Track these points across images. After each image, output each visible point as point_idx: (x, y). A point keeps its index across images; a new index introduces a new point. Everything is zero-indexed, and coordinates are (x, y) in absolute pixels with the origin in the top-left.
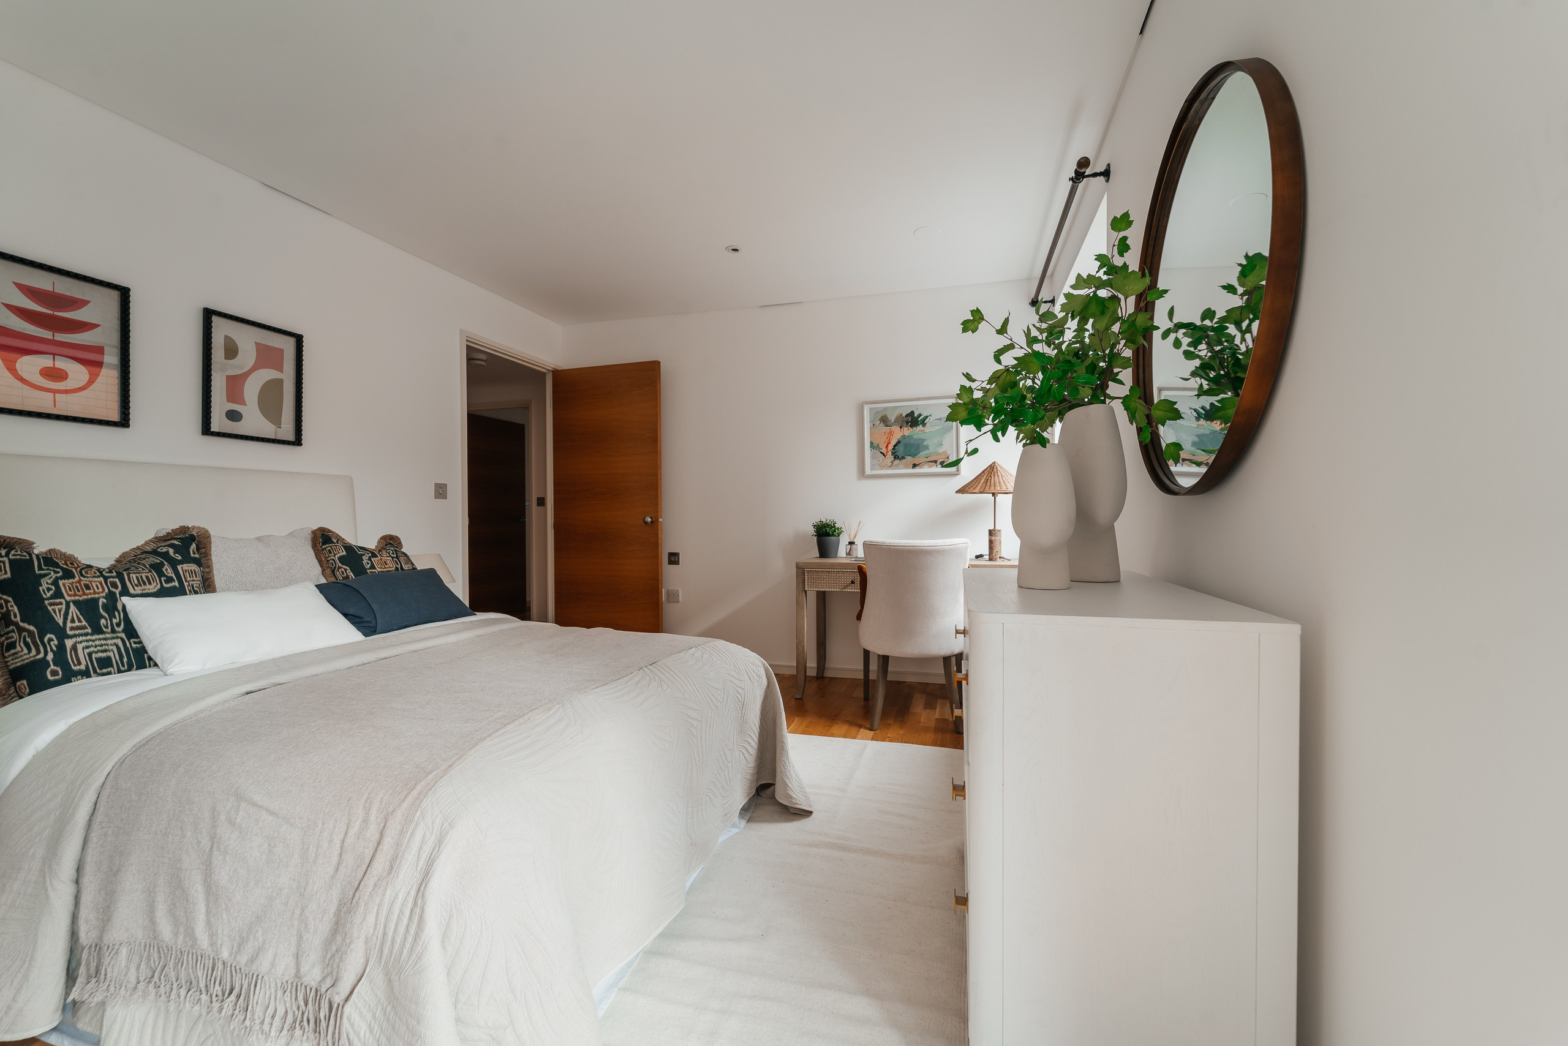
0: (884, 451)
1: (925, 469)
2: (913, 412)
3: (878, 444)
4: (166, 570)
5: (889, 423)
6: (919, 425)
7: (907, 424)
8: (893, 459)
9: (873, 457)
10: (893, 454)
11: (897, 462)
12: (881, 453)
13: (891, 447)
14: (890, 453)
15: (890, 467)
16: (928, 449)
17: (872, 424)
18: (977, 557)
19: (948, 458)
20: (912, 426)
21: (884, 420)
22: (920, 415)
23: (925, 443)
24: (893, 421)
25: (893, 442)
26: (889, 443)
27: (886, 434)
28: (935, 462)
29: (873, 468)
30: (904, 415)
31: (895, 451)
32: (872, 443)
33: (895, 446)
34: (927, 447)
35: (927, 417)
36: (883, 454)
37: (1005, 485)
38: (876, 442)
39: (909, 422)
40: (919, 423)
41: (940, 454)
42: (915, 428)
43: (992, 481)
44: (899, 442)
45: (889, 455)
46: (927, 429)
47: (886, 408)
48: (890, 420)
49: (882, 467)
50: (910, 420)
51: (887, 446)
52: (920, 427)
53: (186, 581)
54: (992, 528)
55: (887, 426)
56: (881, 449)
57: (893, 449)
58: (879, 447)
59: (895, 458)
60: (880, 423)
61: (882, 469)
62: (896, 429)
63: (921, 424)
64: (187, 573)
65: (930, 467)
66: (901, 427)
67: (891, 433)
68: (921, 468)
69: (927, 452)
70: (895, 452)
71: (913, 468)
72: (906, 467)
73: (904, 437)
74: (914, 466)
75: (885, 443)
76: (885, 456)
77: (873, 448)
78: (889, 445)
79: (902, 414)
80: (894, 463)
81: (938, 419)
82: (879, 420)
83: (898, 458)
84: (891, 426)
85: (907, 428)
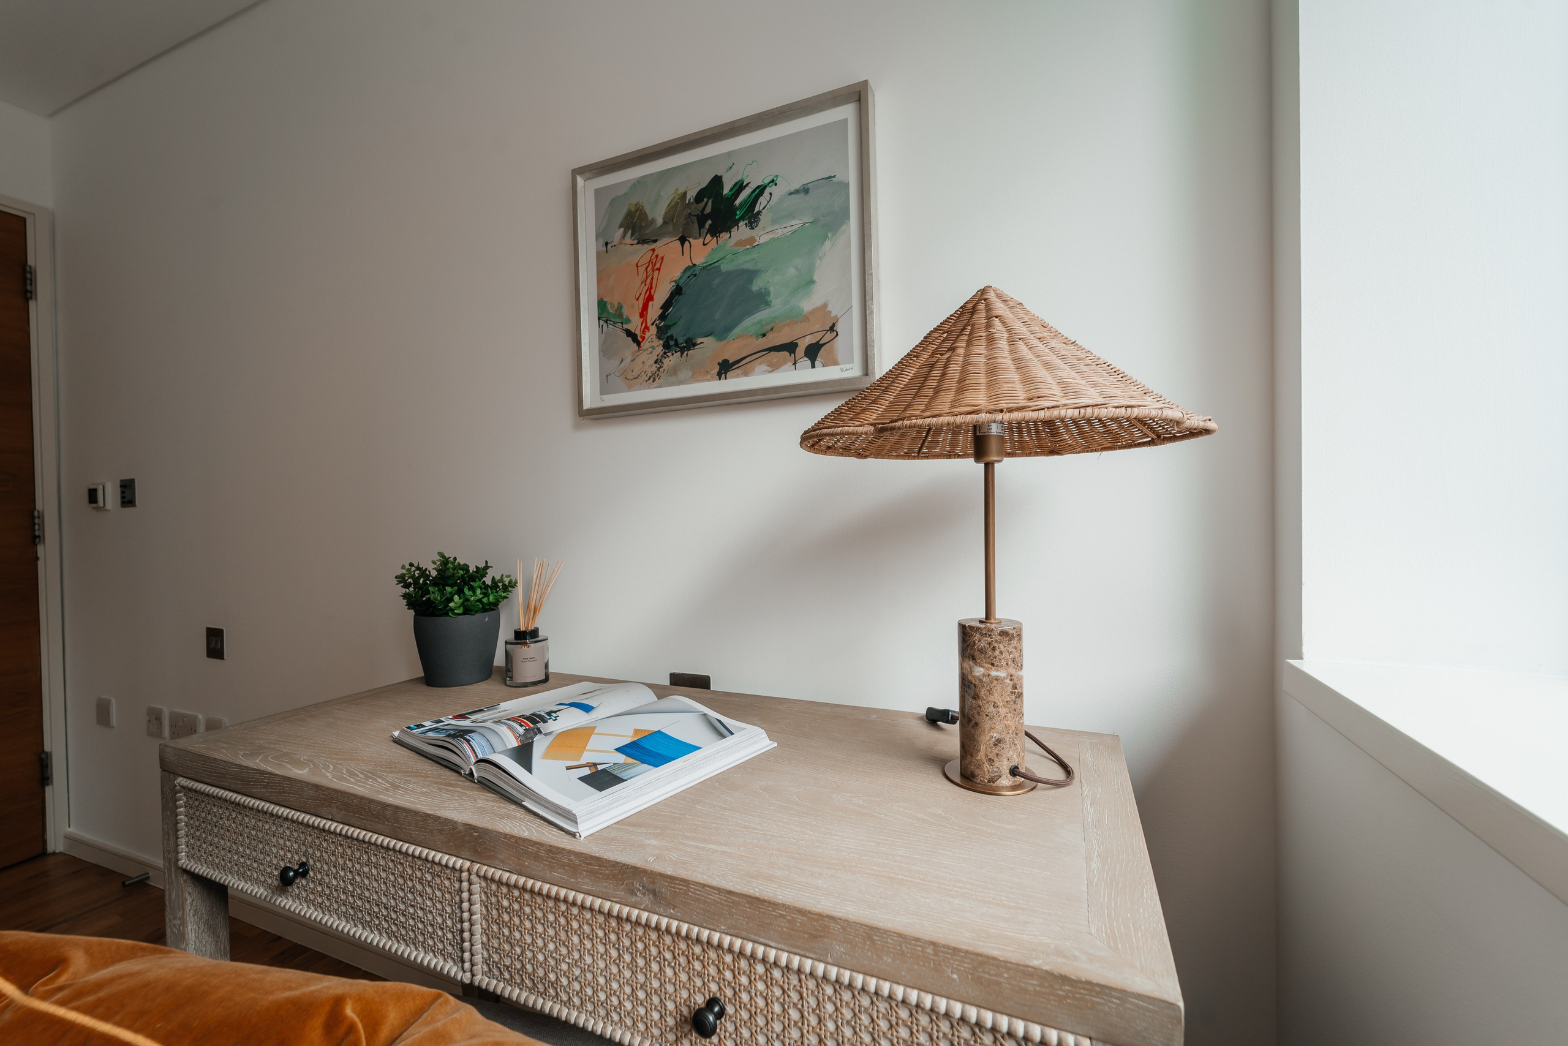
0: (635, 325)
1: (760, 378)
2: (717, 181)
3: (620, 307)
5: (648, 232)
6: (738, 223)
7: (701, 225)
8: (660, 350)
9: (606, 351)
10: (661, 332)
11: (673, 359)
12: (629, 333)
13: (654, 311)
14: (653, 330)
15: (653, 378)
16: (768, 304)
17: (602, 242)
19: (832, 328)
20: (715, 232)
21: (636, 225)
22: (740, 187)
23: (757, 285)
24: (660, 221)
25: (662, 294)
26: (650, 298)
27: (642, 269)
28: (790, 347)
29: (605, 387)
30: (691, 195)
31: (668, 322)
32: (602, 305)
33: (666, 306)
34: (762, 299)
35: (761, 190)
36: (635, 338)
37: (1028, 380)
38: (613, 300)
39: (708, 216)
40: (739, 214)
41: (806, 318)
42: (725, 236)
44: (677, 291)
45: (653, 343)
46: (764, 233)
47: (641, 182)
48: (653, 221)
49: (631, 381)
50: (708, 210)
51: (645, 308)
52: (742, 231)
54: (975, 616)
55: (643, 241)
56: (628, 321)
57: (662, 317)
58: (620, 315)
59: (667, 346)
60: (624, 236)
61: (630, 388)
62: (668, 246)
63: (742, 218)
65: (774, 367)
66: (683, 240)
67: (655, 265)
68: (746, 374)
69: (763, 315)
70: (668, 327)
71: (719, 375)
72: (698, 374)
73: (691, 271)
74: (725, 368)
75: (637, 300)
76: (639, 344)
77: (606, 321)
78: (651, 303)
79: (685, 194)
80: (666, 361)
81: (797, 192)
82: (620, 227)
83: (677, 344)
84: (655, 241)
85: (701, 240)
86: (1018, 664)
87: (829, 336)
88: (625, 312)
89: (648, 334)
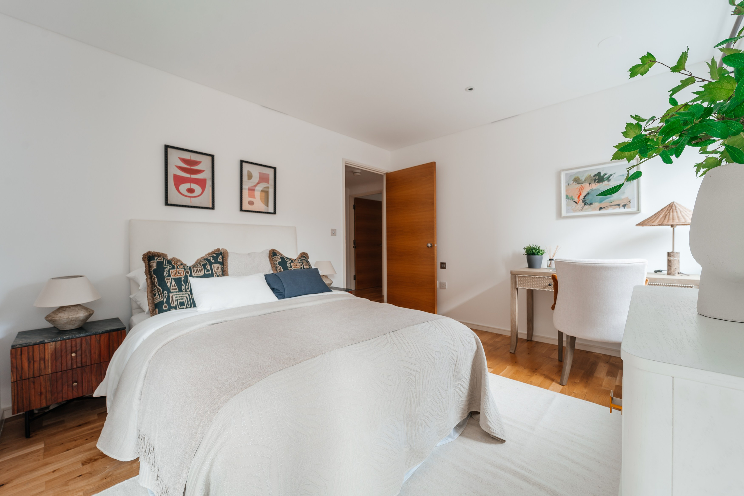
0: (576, 200)
1: (610, 211)
2: (599, 173)
3: (572, 196)
4: (207, 267)
5: (580, 182)
6: (605, 181)
7: (595, 181)
8: (583, 205)
9: (567, 205)
10: (583, 201)
11: (587, 206)
12: (574, 201)
13: (582, 197)
14: (581, 201)
15: (581, 210)
17: (567, 184)
18: (656, 272)
19: (629, 202)
20: (598, 182)
21: (577, 180)
22: (606, 174)
24: (583, 180)
25: (584, 194)
27: (578, 189)
28: (619, 205)
29: (567, 211)
30: (592, 175)
31: (585, 199)
32: (567, 196)
33: (585, 196)
35: (611, 175)
36: (576, 202)
38: (570, 195)
39: (597, 180)
40: (605, 179)
41: (623, 200)
42: (601, 183)
43: (671, 216)
44: (588, 194)
45: (581, 204)
47: (578, 172)
48: (582, 180)
49: (574, 211)
50: (597, 178)
51: (579, 197)
53: (214, 271)
54: (670, 250)
55: (579, 184)
56: (574, 199)
57: (584, 198)
59: (585, 204)
60: (574, 182)
62: (586, 185)
63: (606, 180)
64: (215, 268)
65: (614, 209)
66: (590, 184)
67: (582, 188)
68: (606, 210)
70: (585, 201)
71: (599, 210)
72: (594, 209)
73: (592, 190)
74: (601, 209)
75: (577, 195)
76: (577, 204)
77: (568, 199)
78: (580, 196)
79: (590, 175)
80: (585, 207)
81: (621, 176)
82: (573, 180)
83: (588, 204)
84: (582, 184)
85: (595, 184)
86: (679, 257)
87: (629, 203)
88: (573, 197)
89: (579, 202)
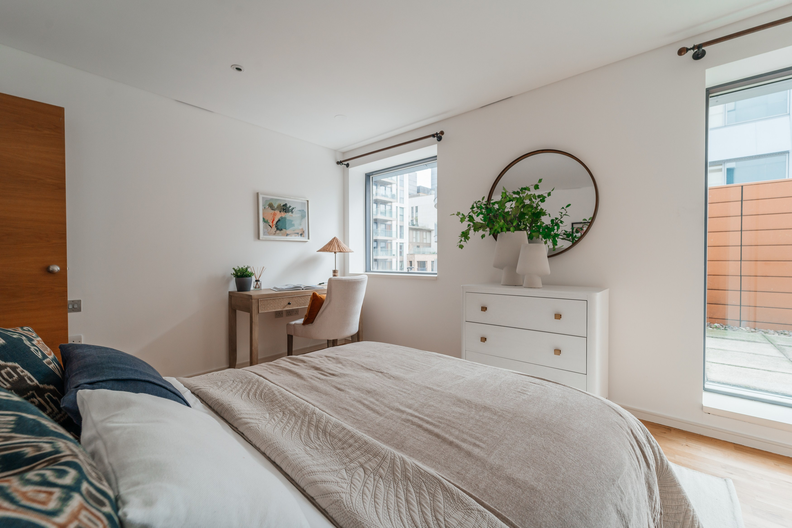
0: (271, 224)
1: (293, 238)
2: (286, 204)
3: (268, 220)
5: (274, 208)
6: (290, 212)
7: (284, 210)
8: (276, 230)
9: (264, 228)
10: (276, 227)
11: (278, 232)
12: (269, 225)
13: (275, 222)
14: (274, 226)
15: (274, 234)
16: (294, 226)
17: (264, 207)
18: (320, 284)
19: (304, 232)
21: (271, 206)
22: (290, 207)
23: (293, 223)
24: (276, 207)
25: (276, 220)
26: (274, 220)
27: (272, 215)
28: (298, 233)
29: (264, 234)
30: (282, 205)
31: (277, 225)
32: (264, 219)
33: (277, 222)
34: (293, 225)
35: (293, 208)
36: (271, 226)
38: (266, 219)
40: (290, 211)
41: (300, 229)
42: (287, 213)
44: (279, 220)
45: (274, 228)
46: (294, 215)
47: (272, 199)
48: (274, 207)
49: (269, 234)
50: (285, 208)
52: (290, 213)
54: (334, 269)
55: (273, 210)
56: (269, 223)
57: (276, 224)
58: (268, 222)
59: (277, 229)
60: (269, 207)
61: (270, 235)
62: (277, 212)
63: (291, 211)
65: (295, 236)
66: (280, 212)
67: (275, 215)
68: (291, 236)
69: (293, 228)
71: (286, 236)
72: (283, 235)
73: (282, 217)
75: (271, 220)
76: (271, 228)
77: (265, 222)
78: (274, 221)
79: (280, 204)
80: (277, 232)
81: (299, 210)
82: (268, 205)
83: (279, 229)
84: (275, 210)
85: (283, 213)
87: (303, 233)
88: (269, 221)
89: (273, 226)
